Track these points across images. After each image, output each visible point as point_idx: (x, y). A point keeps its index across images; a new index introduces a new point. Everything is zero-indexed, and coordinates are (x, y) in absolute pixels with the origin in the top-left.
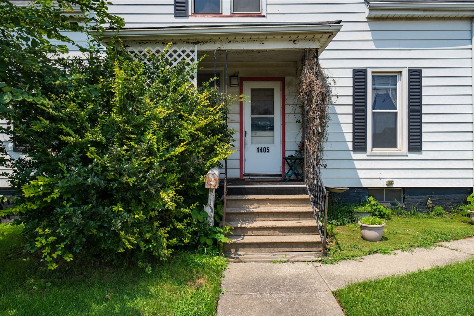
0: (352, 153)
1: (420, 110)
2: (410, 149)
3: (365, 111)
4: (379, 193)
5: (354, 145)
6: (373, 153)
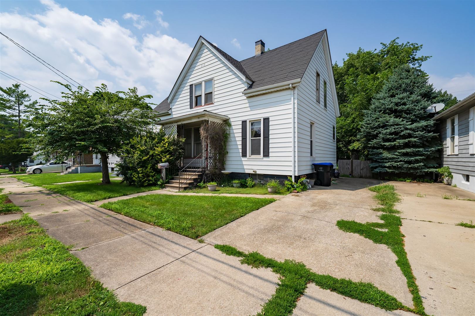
0: (242, 157)
1: (269, 137)
2: (264, 156)
3: (246, 139)
4: (254, 176)
5: (242, 154)
6: (250, 158)
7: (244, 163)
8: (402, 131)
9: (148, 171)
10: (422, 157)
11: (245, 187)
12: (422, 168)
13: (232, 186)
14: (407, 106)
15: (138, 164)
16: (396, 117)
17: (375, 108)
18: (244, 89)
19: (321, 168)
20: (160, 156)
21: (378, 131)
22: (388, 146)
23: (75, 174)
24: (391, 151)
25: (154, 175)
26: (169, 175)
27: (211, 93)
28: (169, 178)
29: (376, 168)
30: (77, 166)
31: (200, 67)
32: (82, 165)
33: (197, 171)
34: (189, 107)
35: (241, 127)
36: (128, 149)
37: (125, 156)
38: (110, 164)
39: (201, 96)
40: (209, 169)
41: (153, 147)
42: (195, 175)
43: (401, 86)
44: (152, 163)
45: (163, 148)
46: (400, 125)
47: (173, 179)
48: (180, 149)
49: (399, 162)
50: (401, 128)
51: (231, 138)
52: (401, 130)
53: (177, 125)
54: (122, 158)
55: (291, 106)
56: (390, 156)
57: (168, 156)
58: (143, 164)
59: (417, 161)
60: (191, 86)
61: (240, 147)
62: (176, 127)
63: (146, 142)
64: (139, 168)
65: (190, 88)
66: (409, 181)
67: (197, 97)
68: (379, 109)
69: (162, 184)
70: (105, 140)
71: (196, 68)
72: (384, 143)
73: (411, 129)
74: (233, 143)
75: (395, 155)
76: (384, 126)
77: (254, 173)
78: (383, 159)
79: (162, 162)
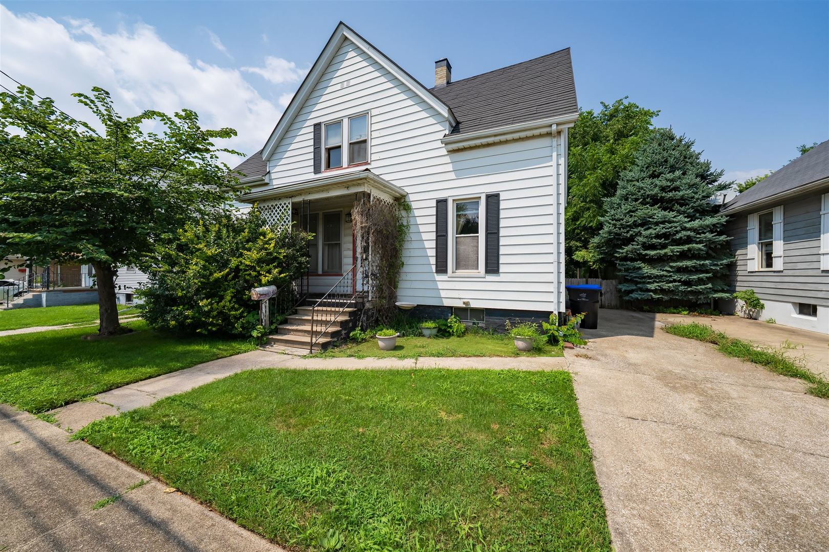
0: (435, 274)
1: (498, 233)
2: (488, 271)
3: (446, 236)
4: (464, 312)
5: (437, 267)
6: (454, 275)
7: (440, 285)
8: (677, 232)
9: (224, 307)
10: (708, 275)
11: (447, 334)
12: (710, 293)
13: (421, 335)
14: (681, 193)
15: (198, 291)
16: (665, 209)
17: (627, 194)
18: (443, 134)
19: (584, 295)
20: (255, 270)
21: (634, 232)
22: (652, 256)
23: (32, 310)
24: (655, 264)
25: (241, 316)
26: (278, 312)
27: (365, 141)
28: (277, 320)
29: (632, 291)
30: (39, 291)
31: (339, 87)
32: (51, 289)
33: (346, 303)
34: (312, 169)
35: (433, 211)
36: (171, 252)
37: (162, 269)
38: (122, 287)
39: (339, 147)
40: (370, 299)
41: (238, 249)
42: (343, 313)
43: (666, 161)
44: (237, 287)
45: (263, 253)
46: (673, 222)
47: (285, 322)
48: (302, 255)
49: (671, 282)
50: (676, 227)
51: (412, 235)
52: (675, 231)
53: (293, 203)
54: (154, 275)
55: (552, 171)
56: (655, 272)
57: (275, 271)
58: (212, 289)
59: (700, 281)
60: (317, 126)
61: (432, 253)
62: (290, 206)
63: (219, 236)
64: (202, 300)
65: (314, 132)
66: (686, 313)
67: (329, 150)
68: (634, 197)
69: (264, 335)
70: (106, 231)
71: (329, 90)
72: (646, 252)
73: (690, 229)
74: (414, 245)
75: (663, 271)
76: (645, 223)
77: (464, 306)
78: (644, 278)
79: (261, 285)
